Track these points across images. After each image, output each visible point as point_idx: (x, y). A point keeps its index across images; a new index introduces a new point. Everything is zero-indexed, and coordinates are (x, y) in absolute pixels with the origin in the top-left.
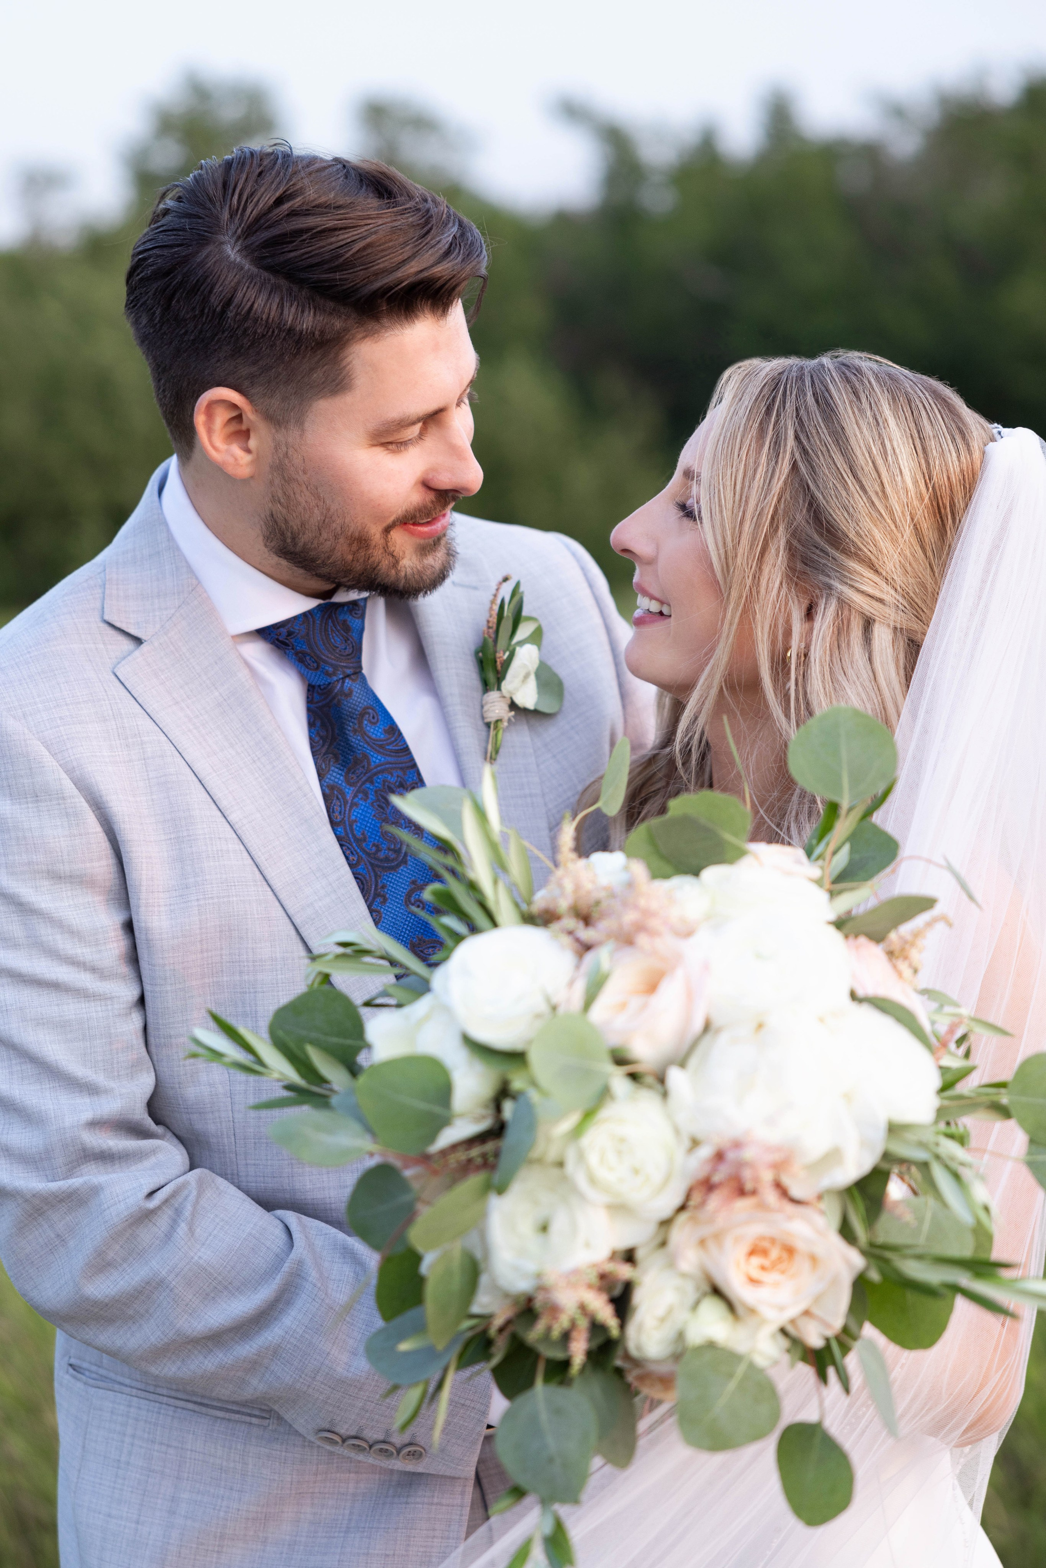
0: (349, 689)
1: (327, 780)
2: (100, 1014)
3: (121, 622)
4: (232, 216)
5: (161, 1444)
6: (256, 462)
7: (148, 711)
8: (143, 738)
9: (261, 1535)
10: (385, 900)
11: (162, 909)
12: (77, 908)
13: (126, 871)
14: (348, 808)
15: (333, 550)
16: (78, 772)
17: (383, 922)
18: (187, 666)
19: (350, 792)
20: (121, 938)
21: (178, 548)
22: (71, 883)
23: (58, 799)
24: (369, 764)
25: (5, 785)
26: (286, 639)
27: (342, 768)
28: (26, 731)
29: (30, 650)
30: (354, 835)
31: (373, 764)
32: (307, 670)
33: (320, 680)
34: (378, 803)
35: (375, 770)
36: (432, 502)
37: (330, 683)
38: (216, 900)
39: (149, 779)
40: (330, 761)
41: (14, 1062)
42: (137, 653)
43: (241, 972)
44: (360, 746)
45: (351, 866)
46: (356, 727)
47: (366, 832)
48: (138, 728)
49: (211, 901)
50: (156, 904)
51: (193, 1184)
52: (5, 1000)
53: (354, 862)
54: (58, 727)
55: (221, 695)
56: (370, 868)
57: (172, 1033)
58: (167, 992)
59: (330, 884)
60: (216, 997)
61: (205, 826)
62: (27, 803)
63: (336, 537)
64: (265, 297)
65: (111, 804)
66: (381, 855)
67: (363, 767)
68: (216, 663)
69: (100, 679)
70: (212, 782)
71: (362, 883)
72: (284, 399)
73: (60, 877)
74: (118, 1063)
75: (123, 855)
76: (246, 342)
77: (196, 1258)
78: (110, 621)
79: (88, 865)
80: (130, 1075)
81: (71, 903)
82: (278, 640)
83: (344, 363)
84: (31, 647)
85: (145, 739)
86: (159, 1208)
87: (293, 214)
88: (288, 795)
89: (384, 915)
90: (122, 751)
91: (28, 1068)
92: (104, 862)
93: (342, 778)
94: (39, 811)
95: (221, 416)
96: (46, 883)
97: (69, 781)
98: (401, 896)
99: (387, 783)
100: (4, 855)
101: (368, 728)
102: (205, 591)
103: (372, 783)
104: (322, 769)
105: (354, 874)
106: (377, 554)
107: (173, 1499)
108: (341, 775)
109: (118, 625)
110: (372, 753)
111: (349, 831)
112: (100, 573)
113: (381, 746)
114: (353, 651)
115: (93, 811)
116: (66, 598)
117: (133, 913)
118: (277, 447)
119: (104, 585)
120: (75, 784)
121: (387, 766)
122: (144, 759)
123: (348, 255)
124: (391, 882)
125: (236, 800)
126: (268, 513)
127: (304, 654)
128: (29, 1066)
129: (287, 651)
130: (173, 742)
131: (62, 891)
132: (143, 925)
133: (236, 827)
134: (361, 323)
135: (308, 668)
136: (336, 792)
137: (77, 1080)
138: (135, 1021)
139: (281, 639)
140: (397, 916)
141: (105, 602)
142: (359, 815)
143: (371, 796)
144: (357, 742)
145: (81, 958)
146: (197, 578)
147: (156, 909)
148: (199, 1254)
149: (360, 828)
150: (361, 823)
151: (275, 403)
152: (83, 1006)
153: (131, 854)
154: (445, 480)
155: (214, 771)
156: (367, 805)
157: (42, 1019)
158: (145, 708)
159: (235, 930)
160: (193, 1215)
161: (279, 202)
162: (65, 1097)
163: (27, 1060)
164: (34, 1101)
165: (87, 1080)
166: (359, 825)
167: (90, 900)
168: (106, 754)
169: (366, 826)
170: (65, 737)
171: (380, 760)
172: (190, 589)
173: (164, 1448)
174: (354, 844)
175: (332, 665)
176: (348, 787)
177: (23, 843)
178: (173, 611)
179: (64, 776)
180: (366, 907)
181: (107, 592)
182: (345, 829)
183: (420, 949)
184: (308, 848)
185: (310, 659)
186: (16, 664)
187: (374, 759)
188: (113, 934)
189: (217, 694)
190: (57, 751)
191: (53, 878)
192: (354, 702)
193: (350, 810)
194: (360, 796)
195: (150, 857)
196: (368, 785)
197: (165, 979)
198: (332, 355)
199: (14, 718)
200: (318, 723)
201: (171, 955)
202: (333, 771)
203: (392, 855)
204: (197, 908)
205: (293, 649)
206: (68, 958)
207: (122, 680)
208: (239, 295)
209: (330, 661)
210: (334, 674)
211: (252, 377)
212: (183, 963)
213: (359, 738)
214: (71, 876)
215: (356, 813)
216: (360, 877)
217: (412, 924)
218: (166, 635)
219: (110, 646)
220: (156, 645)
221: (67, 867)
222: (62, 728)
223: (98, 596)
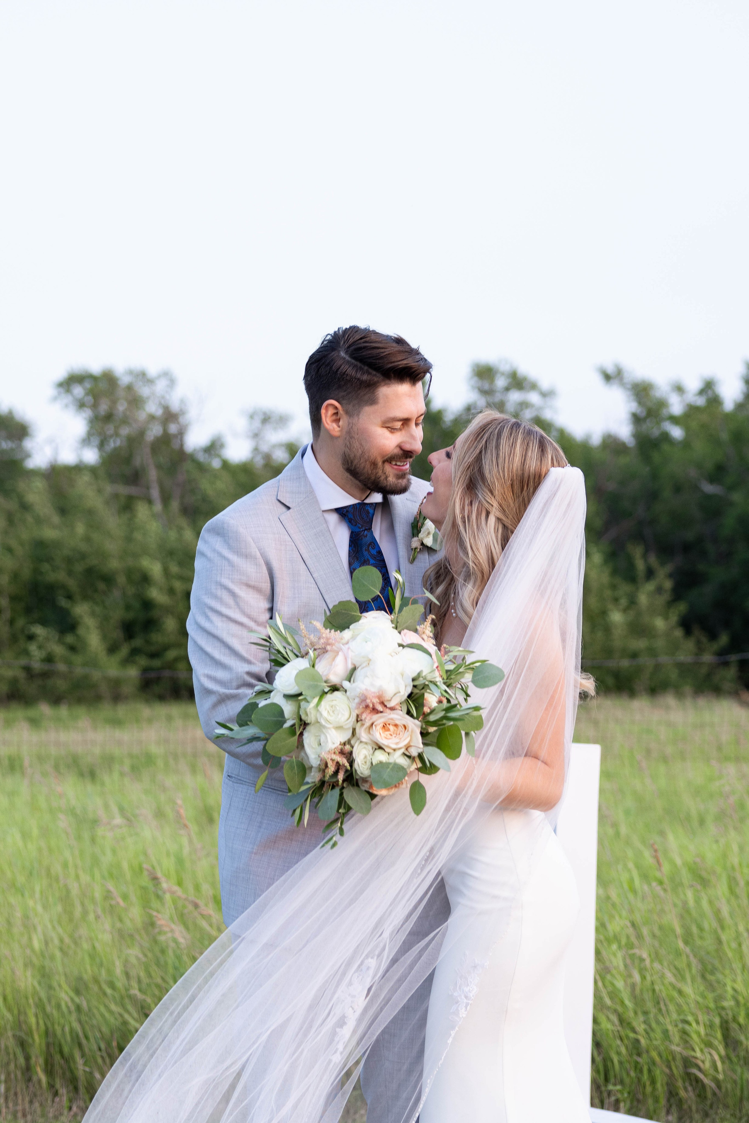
0: (366, 535)
1: (353, 567)
4: (344, 343)
5: (258, 803)
6: (341, 431)
7: (289, 533)
9: (291, 837)
11: (285, 603)
12: (254, 599)
15: (364, 467)
18: (306, 519)
20: (267, 612)
21: (307, 477)
23: (254, 559)
26: (345, 513)
27: (359, 563)
31: (370, 563)
33: (356, 530)
36: (401, 454)
37: (359, 532)
39: (286, 558)
40: (355, 560)
42: (287, 513)
44: (367, 556)
46: (367, 549)
62: (243, 558)
63: (366, 461)
64: (352, 368)
67: (367, 564)
68: (315, 520)
69: (273, 520)
72: (353, 406)
73: (250, 586)
76: (342, 383)
78: (279, 500)
79: (261, 584)
81: (252, 596)
82: (343, 513)
83: (376, 394)
85: (287, 543)
87: (366, 342)
88: (337, 570)
90: (279, 546)
94: (247, 562)
95: (331, 411)
96: (245, 587)
97: (259, 553)
101: (371, 550)
102: (315, 494)
104: (351, 562)
106: (380, 473)
107: (261, 823)
109: (282, 501)
110: (371, 559)
112: (278, 483)
113: (374, 557)
114: (369, 520)
115: (266, 565)
116: (265, 489)
117: (274, 604)
118: (349, 424)
119: (279, 487)
120: (261, 554)
122: (286, 551)
123: (382, 355)
126: (343, 452)
127: (351, 519)
129: (345, 518)
130: (297, 545)
132: (278, 608)
133: (315, 579)
134: (383, 380)
135: (352, 525)
141: (279, 493)
146: (314, 488)
147: (283, 604)
151: (350, 407)
154: (408, 447)
155: (310, 558)
161: (361, 339)
162: (239, 663)
168: (273, 546)
170: (260, 538)
171: (373, 562)
172: (310, 493)
173: (259, 805)
175: (361, 525)
177: (239, 572)
178: (303, 499)
179: (257, 551)
181: (280, 489)
185: (353, 522)
188: (264, 611)
189: (315, 530)
191: (247, 586)
192: (367, 540)
195: (284, 585)
198: (372, 390)
200: (353, 546)
202: (355, 564)
205: (347, 517)
207: (281, 521)
208: (343, 366)
209: (361, 523)
210: (362, 528)
211: (343, 397)
213: (367, 553)
214: (254, 587)
218: (299, 507)
219: (278, 509)
220: (295, 510)
221: (253, 583)
222: (259, 534)
223: (276, 490)
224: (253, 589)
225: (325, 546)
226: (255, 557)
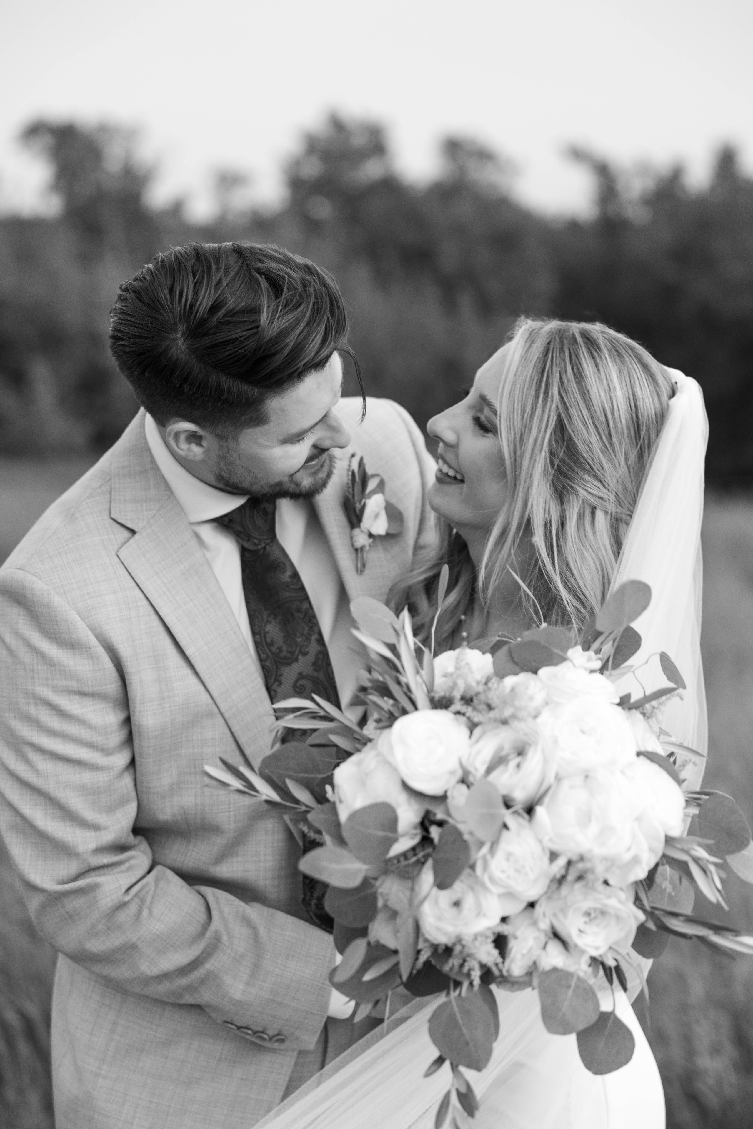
0: (269, 552)
1: (252, 607)
3: (122, 519)
6: (208, 452)
10: (281, 683)
14: (264, 624)
16: (98, 630)
18: (164, 548)
19: (265, 614)
21: (157, 468)
23: (86, 648)
24: (279, 597)
27: (262, 598)
28: (66, 604)
29: (67, 543)
30: (266, 641)
33: (250, 547)
34: (283, 622)
35: (282, 601)
37: (256, 550)
40: (254, 595)
42: (133, 540)
43: (193, 747)
44: (274, 586)
45: (262, 661)
46: (272, 576)
47: (274, 639)
51: (152, 883)
53: (264, 659)
54: (86, 600)
55: (185, 567)
56: (273, 663)
59: (248, 689)
62: (67, 649)
66: (282, 655)
67: (275, 599)
68: (182, 546)
71: (268, 672)
73: (86, 694)
77: (154, 930)
78: (115, 519)
79: (104, 687)
81: (92, 708)
84: (68, 541)
86: (132, 899)
89: (278, 694)
90: (126, 612)
92: (114, 685)
93: (261, 606)
94: (74, 655)
96: (77, 697)
98: (291, 682)
99: (289, 610)
101: (278, 576)
102: (176, 499)
103: (280, 609)
108: (261, 604)
109: (120, 521)
110: (281, 592)
111: (263, 639)
112: (108, 481)
113: (287, 586)
115: (108, 654)
116: (88, 501)
117: (131, 715)
118: (221, 447)
119: (111, 491)
120: (96, 637)
121: (290, 599)
122: (138, 617)
127: (240, 530)
129: (229, 531)
132: (137, 723)
135: (241, 539)
136: (257, 614)
139: (226, 523)
141: (112, 505)
143: (279, 617)
144: (272, 584)
146: (171, 490)
147: (145, 713)
148: (157, 927)
149: (270, 636)
150: (271, 634)
153: (131, 681)
156: (276, 623)
158: (136, 580)
160: (152, 902)
168: (117, 615)
169: (274, 636)
170: (91, 607)
171: (286, 595)
172: (166, 498)
174: (265, 647)
175: (257, 538)
176: (264, 611)
177: (64, 673)
178: (155, 512)
179: (90, 633)
181: (113, 497)
182: (261, 638)
185: (243, 536)
186: (59, 553)
187: (282, 595)
189: (182, 567)
190: (85, 617)
192: (272, 559)
193: (264, 626)
196: (277, 610)
199: (59, 595)
200: (248, 571)
202: (256, 602)
205: (232, 531)
207: (123, 561)
209: (256, 535)
212: (160, 745)
213: (274, 582)
214: (92, 694)
216: (266, 668)
218: (151, 527)
219: (116, 536)
220: (145, 535)
222: (88, 601)
223: (108, 500)
224: (93, 697)
226: (87, 646)
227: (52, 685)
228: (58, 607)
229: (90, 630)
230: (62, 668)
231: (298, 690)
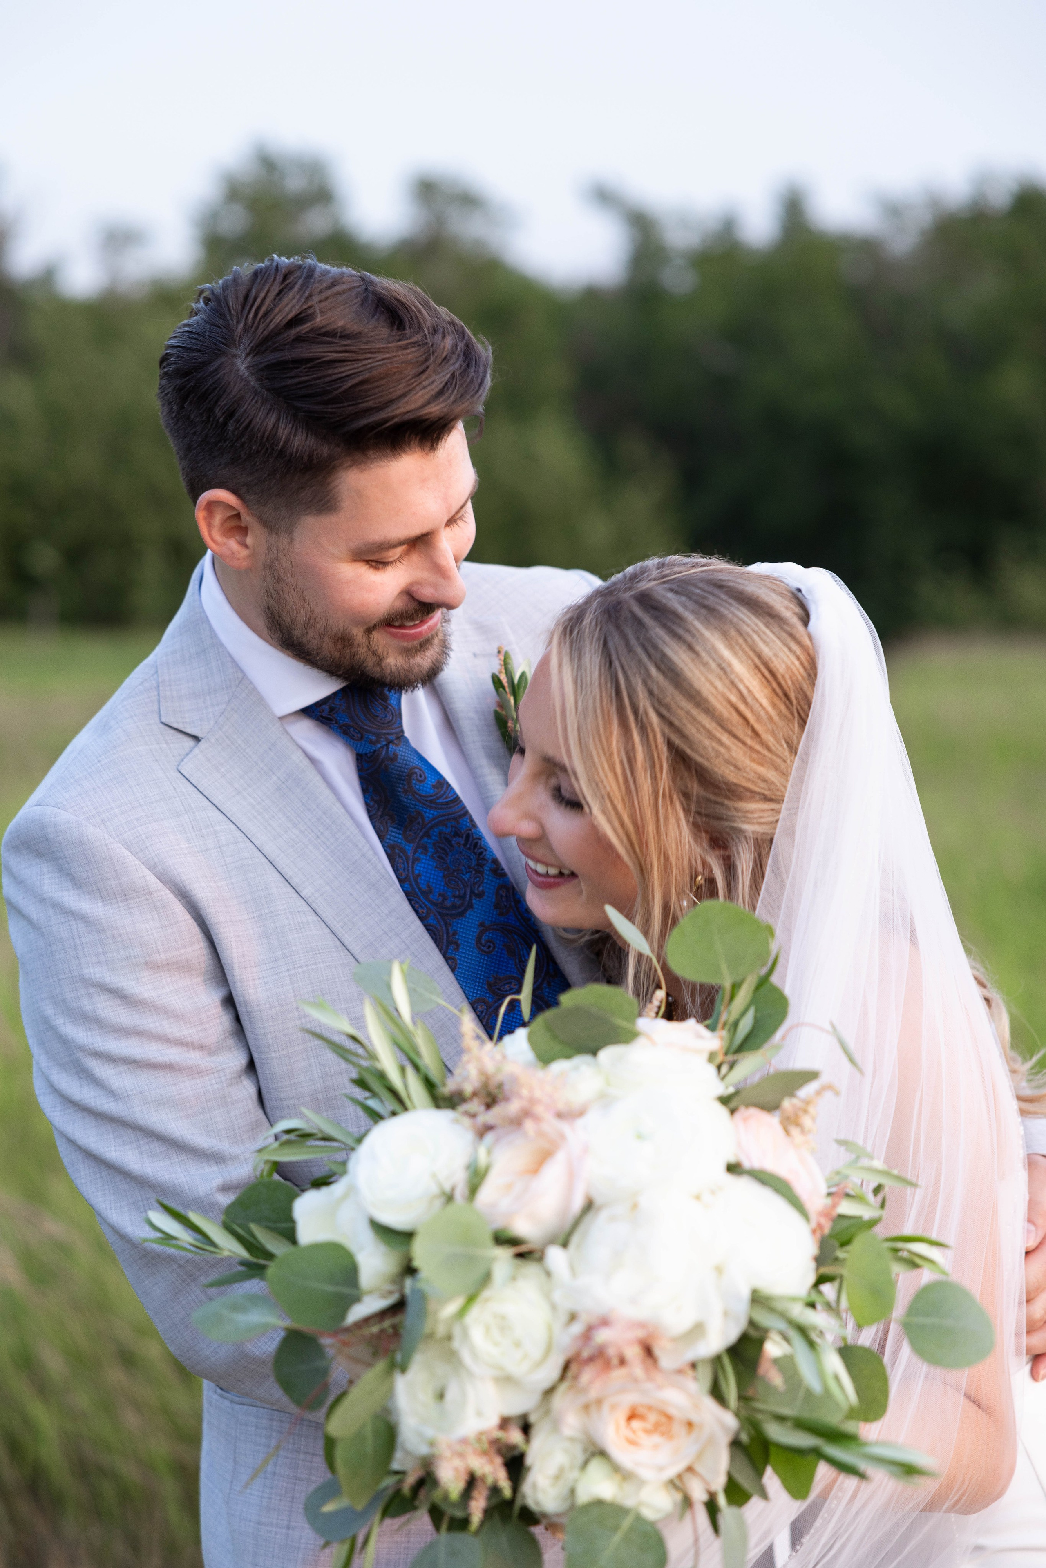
0: (394, 754)
1: (387, 841)
2: (215, 1086)
3: (178, 723)
4: (246, 331)
6: (253, 557)
7: (215, 803)
8: (216, 828)
10: (458, 946)
11: (257, 982)
12: (178, 993)
13: (219, 951)
14: (410, 863)
16: (160, 867)
17: (459, 968)
18: (244, 756)
19: (410, 848)
20: (222, 1014)
21: (221, 645)
22: (169, 970)
23: (145, 895)
24: (423, 819)
25: (95, 889)
26: (329, 715)
27: (399, 827)
28: (107, 836)
29: (100, 759)
30: (420, 889)
31: (427, 819)
32: (352, 741)
33: (367, 749)
34: (438, 854)
35: (430, 825)
36: (416, 609)
37: (375, 751)
38: (305, 969)
39: (226, 865)
40: (387, 823)
41: (142, 1142)
42: (196, 751)
44: (413, 804)
45: (422, 918)
46: (406, 787)
47: (431, 884)
48: (209, 820)
49: (300, 970)
50: (250, 979)
52: (124, 1087)
53: (424, 915)
54: (136, 828)
55: (279, 779)
56: (439, 917)
57: (282, 1096)
58: (272, 1059)
59: (404, 942)
60: (320, 1059)
61: (284, 902)
62: (118, 902)
64: (265, 413)
65: (194, 892)
66: (448, 903)
67: (419, 823)
68: (270, 749)
69: (168, 778)
70: (282, 862)
71: (435, 934)
72: (276, 509)
73: (158, 967)
74: (239, 1128)
75: (213, 937)
78: (167, 723)
79: (182, 951)
80: (251, 1137)
81: (172, 988)
82: (321, 716)
83: (332, 485)
84: (100, 756)
85: (218, 828)
87: (300, 339)
88: (354, 864)
89: (459, 962)
90: (198, 842)
91: (156, 1146)
93: (400, 836)
94: (129, 908)
95: (221, 514)
96: (146, 973)
97: (153, 877)
98: (472, 940)
99: (443, 835)
100: (104, 954)
101: (417, 787)
102: (251, 683)
103: (429, 837)
104: (381, 831)
105: (425, 926)
106: (364, 650)
108: (399, 834)
109: (175, 725)
110: (425, 810)
111: (415, 886)
112: (153, 675)
113: (431, 801)
114: (393, 718)
115: (180, 901)
116: (125, 703)
117: (232, 989)
119: (158, 686)
120: (159, 879)
121: (441, 818)
122: (220, 847)
123: (341, 390)
124: (460, 928)
125: (305, 876)
126: (266, 604)
127: (348, 727)
128: (157, 1144)
129: (332, 726)
130: (242, 829)
131: (161, 979)
132: (242, 999)
133: (310, 901)
134: (347, 453)
135: (353, 739)
136: (397, 851)
137: (203, 1151)
138: (248, 1088)
139: (324, 715)
140: (471, 960)
141: (161, 704)
142: (422, 869)
143: (430, 850)
144: (409, 801)
145: (189, 1039)
146: (242, 672)
147: (251, 983)
149: (424, 880)
150: (424, 876)
151: (268, 511)
152: (198, 1081)
153: (220, 936)
154: (427, 595)
155: (283, 852)
156: (428, 858)
157: (162, 1099)
158: (211, 800)
159: (327, 994)
161: (290, 324)
162: (195, 1168)
163: (154, 1139)
164: (166, 1177)
165: (213, 1150)
166: (423, 878)
167: (189, 983)
168: (183, 846)
169: (430, 878)
170: (144, 836)
171: (433, 814)
172: (237, 682)
174: (422, 898)
175: (375, 734)
176: (407, 844)
177: (119, 940)
178: (224, 706)
179: (147, 872)
180: (441, 956)
181: (162, 694)
182: (412, 886)
183: (497, 987)
184: (378, 911)
185: (354, 731)
186: (89, 774)
187: (427, 815)
188: (214, 1011)
189: (275, 778)
190: (138, 851)
191: (151, 968)
192: (400, 765)
193: (413, 867)
194: (420, 850)
195: (239, 936)
196: (425, 839)
197: (269, 1047)
198: (320, 479)
199: (94, 825)
200: (371, 789)
201: (271, 1024)
202: (391, 831)
203: (458, 902)
204: (288, 978)
205: (336, 723)
206: (177, 1040)
207: (187, 776)
208: (243, 407)
209: (372, 730)
210: (378, 742)
213: (410, 797)
214: (168, 964)
215: (419, 868)
216: (431, 928)
217: (486, 965)
218: (221, 729)
219: (171, 745)
220: (213, 740)
221: (163, 956)
222: (139, 829)
223: (155, 698)
225: (309, 810)
226: (146, 891)
227: (106, 961)
228: (95, 840)
229: (148, 869)
230: (115, 932)
231: (485, 949)
